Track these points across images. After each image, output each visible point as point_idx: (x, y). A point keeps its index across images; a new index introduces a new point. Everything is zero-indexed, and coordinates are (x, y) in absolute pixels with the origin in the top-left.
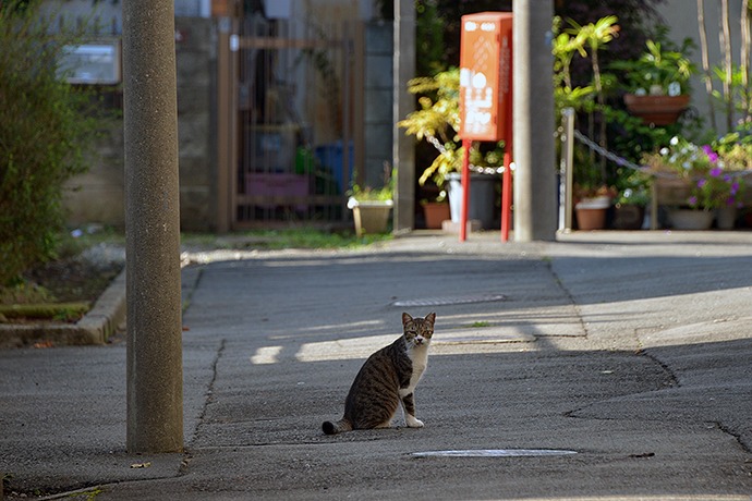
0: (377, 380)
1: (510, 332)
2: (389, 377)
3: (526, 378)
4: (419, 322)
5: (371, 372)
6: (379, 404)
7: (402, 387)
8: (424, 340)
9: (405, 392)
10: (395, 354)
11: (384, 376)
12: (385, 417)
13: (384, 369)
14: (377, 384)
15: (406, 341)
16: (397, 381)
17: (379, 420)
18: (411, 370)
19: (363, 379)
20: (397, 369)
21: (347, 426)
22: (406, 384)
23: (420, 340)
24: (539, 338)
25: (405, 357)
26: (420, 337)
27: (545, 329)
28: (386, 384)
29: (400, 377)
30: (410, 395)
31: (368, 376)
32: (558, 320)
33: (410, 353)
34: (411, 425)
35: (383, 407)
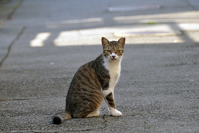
0: (84, 84)
1: (165, 28)
2: (93, 81)
3: (182, 64)
4: (114, 43)
5: (80, 78)
6: (86, 99)
7: (103, 89)
8: (117, 56)
9: (107, 92)
10: (97, 66)
11: (89, 80)
12: (93, 108)
13: (89, 76)
14: (84, 87)
15: (104, 57)
16: (99, 84)
17: (89, 110)
18: (109, 77)
19: (74, 84)
20: (99, 77)
21: (68, 116)
22: (106, 86)
23: (114, 57)
24: (183, 34)
25: (103, 68)
26: (113, 54)
27: (184, 26)
28: (90, 85)
29: (102, 82)
30: (110, 94)
31: (78, 81)
32: (190, 20)
33: (106, 65)
34: (113, 114)
35: (90, 101)
